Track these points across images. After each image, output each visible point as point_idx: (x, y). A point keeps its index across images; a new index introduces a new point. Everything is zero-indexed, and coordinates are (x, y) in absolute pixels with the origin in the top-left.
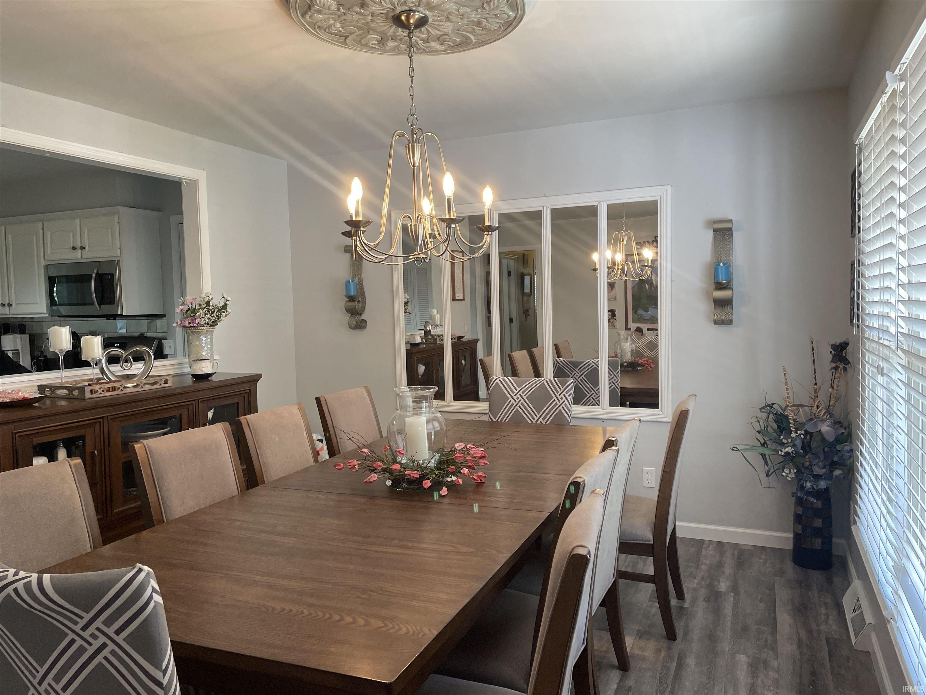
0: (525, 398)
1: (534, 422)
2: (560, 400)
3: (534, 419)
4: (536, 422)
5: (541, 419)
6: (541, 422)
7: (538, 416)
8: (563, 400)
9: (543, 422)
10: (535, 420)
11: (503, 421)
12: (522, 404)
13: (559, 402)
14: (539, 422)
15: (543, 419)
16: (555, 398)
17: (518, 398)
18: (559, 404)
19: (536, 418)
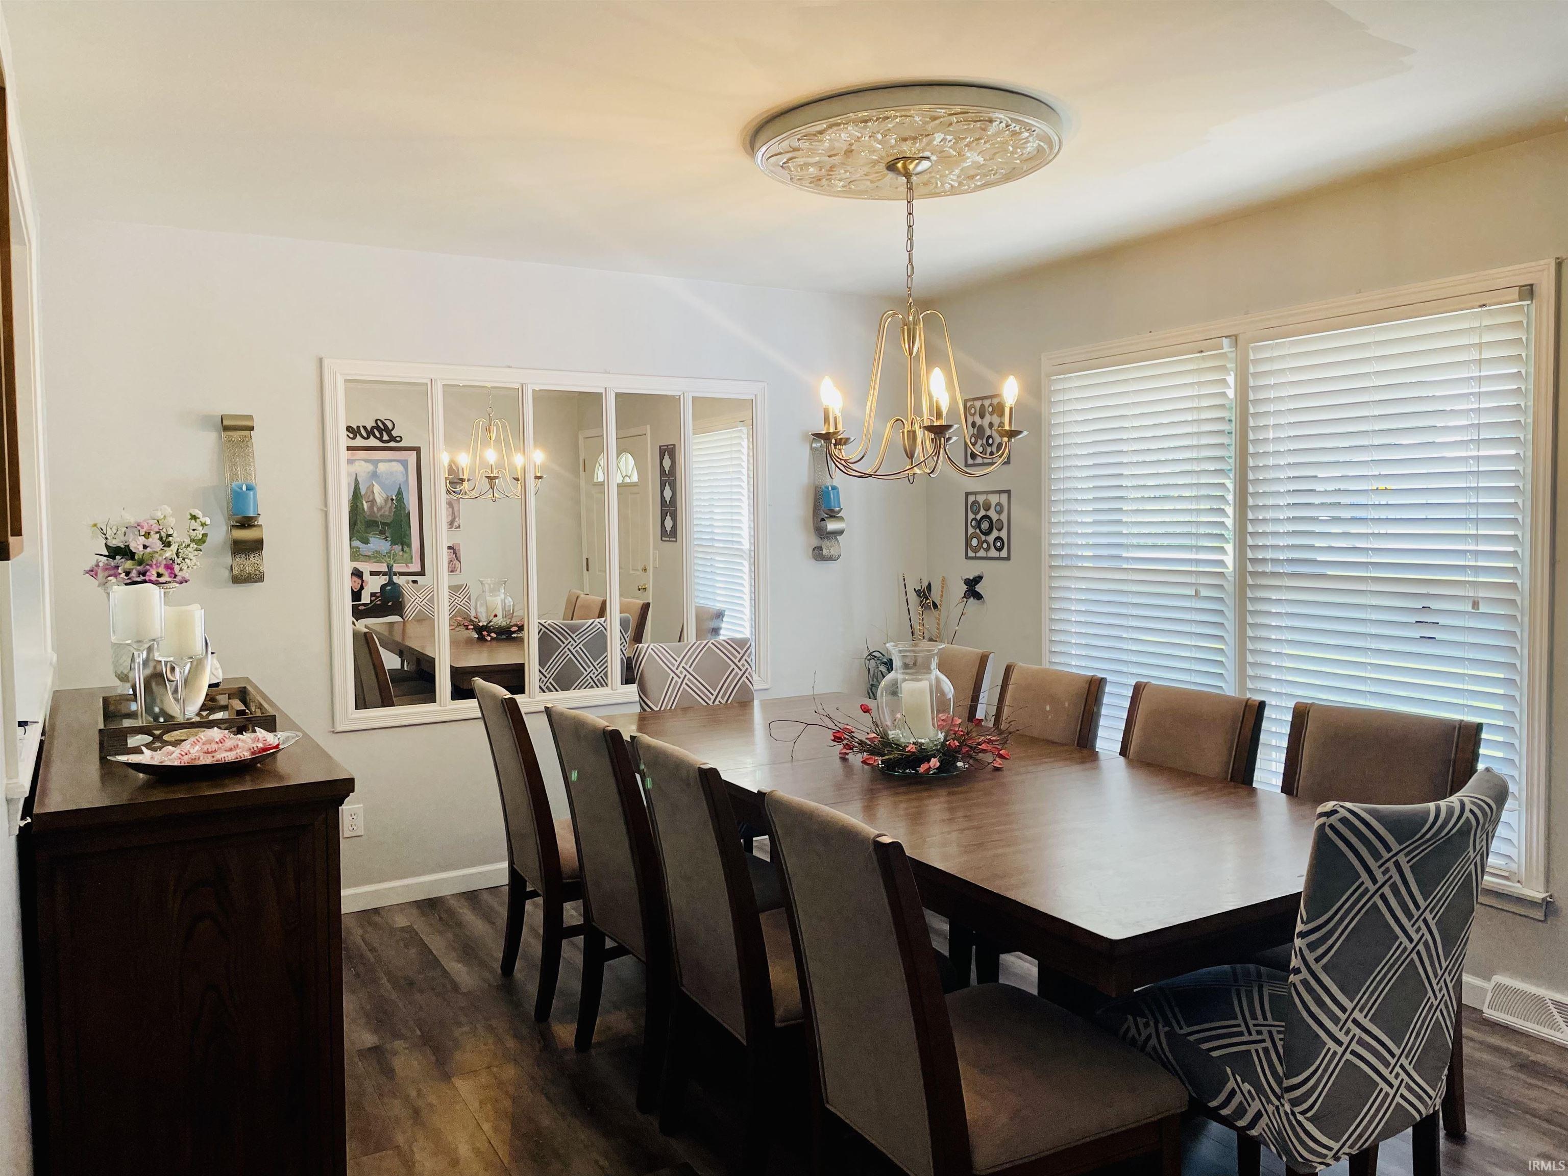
0: (690, 670)
1: (711, 703)
2: (741, 667)
3: (710, 699)
4: (713, 703)
5: (719, 698)
6: (719, 702)
7: (715, 694)
8: (745, 668)
9: (724, 702)
10: (712, 701)
11: (668, 708)
12: (689, 679)
13: (741, 670)
14: (717, 703)
15: (722, 698)
16: (733, 666)
17: (681, 672)
18: (741, 673)
19: (713, 698)
